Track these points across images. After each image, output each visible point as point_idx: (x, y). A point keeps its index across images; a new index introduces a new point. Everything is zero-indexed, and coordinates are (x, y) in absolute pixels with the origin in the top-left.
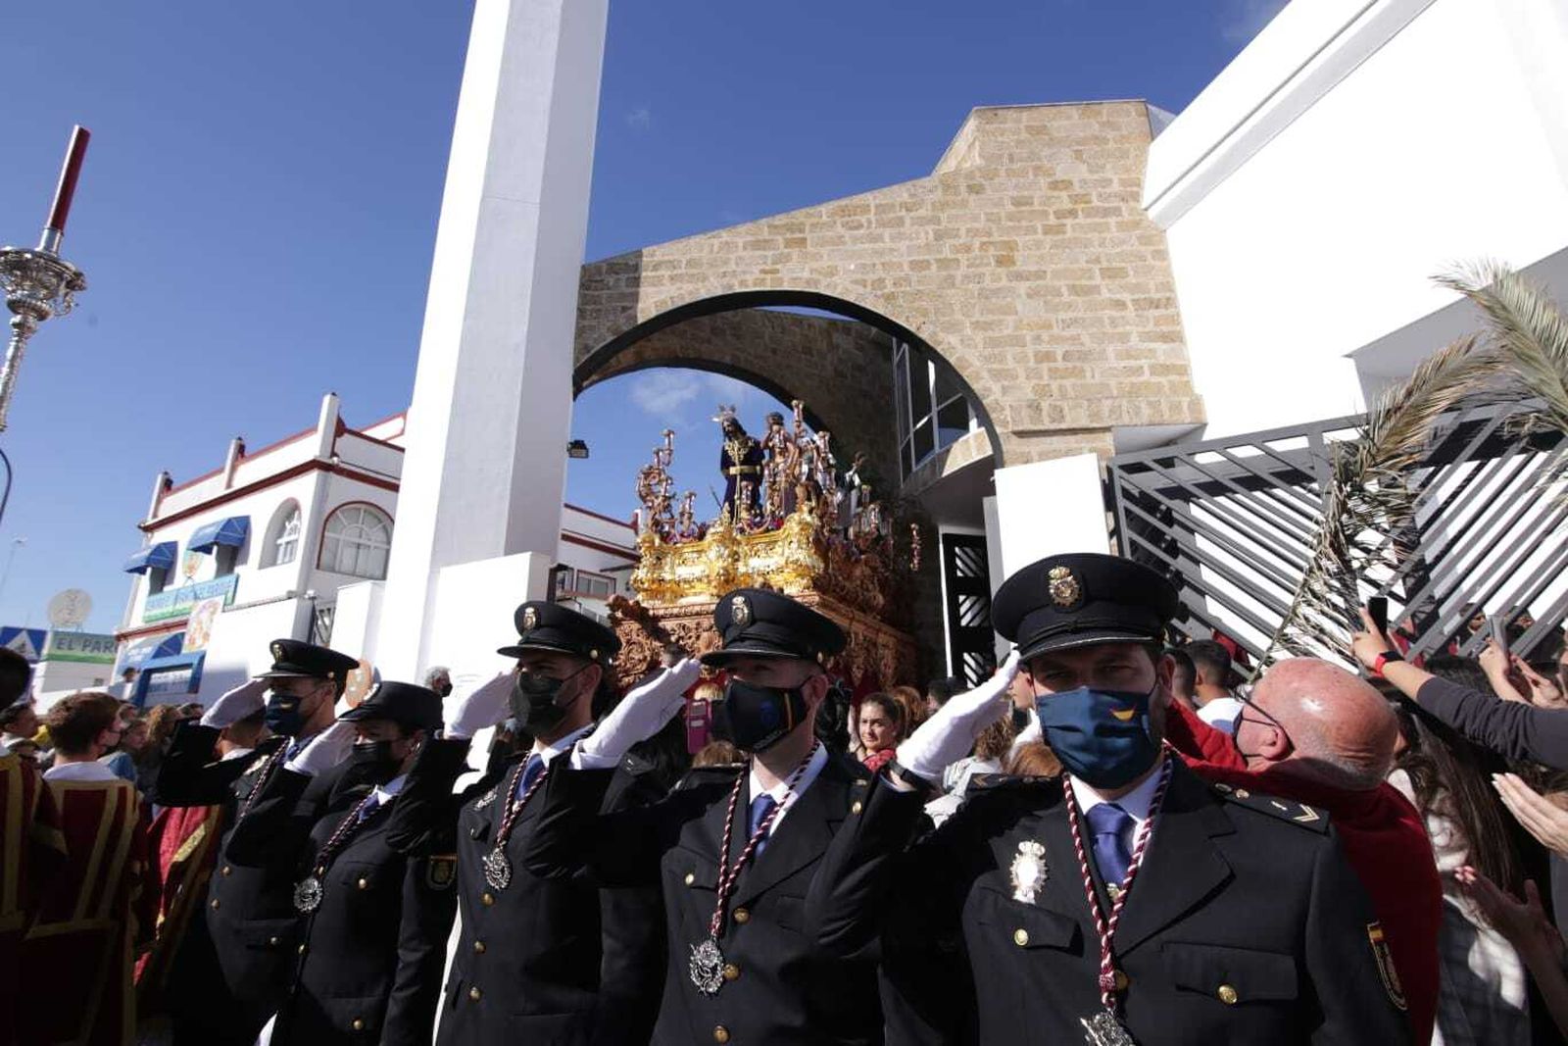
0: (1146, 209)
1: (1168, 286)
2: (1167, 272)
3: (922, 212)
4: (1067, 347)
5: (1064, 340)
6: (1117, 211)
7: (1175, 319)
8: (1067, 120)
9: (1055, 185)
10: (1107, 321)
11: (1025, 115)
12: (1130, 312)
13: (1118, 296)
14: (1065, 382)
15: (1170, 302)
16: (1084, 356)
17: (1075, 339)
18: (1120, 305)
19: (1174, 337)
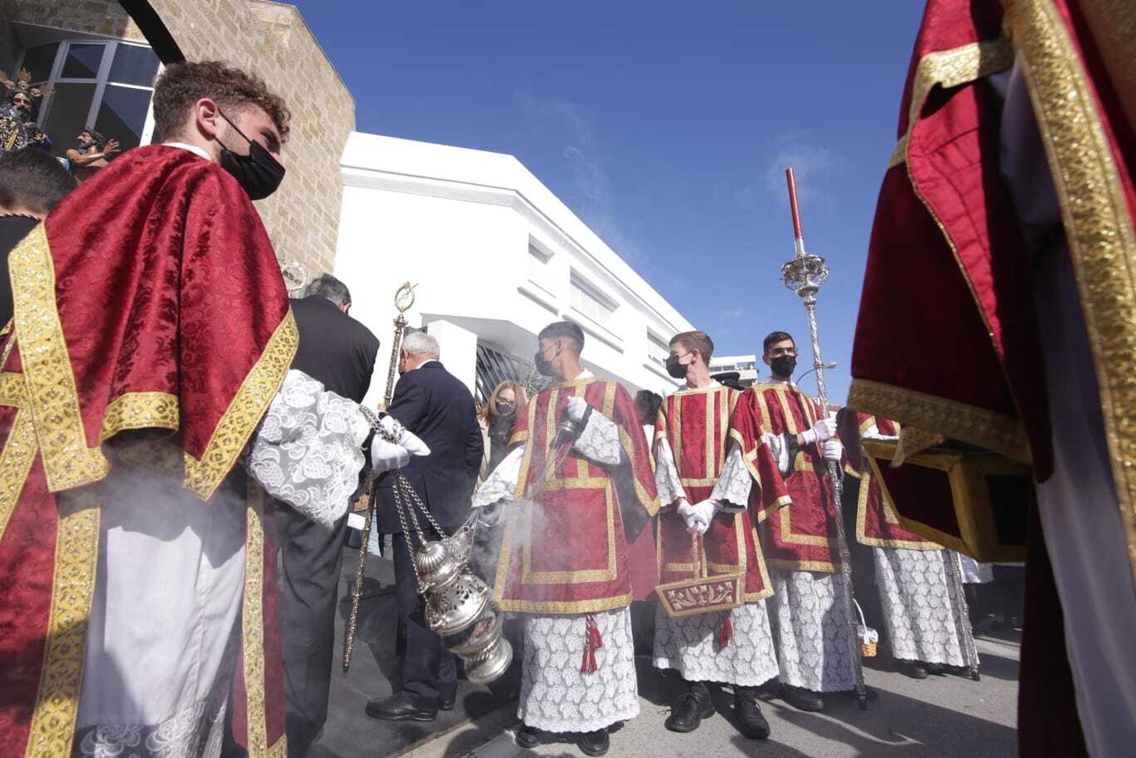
0: (342, 166)
1: (337, 215)
2: (339, 207)
3: (249, 40)
4: (294, 216)
5: (294, 210)
6: (331, 153)
7: (335, 238)
8: (328, 73)
9: (314, 107)
10: (312, 216)
11: (314, 45)
12: (322, 218)
13: (320, 204)
14: (288, 238)
15: (335, 226)
16: (300, 228)
17: (299, 213)
18: (319, 210)
19: (333, 248)
